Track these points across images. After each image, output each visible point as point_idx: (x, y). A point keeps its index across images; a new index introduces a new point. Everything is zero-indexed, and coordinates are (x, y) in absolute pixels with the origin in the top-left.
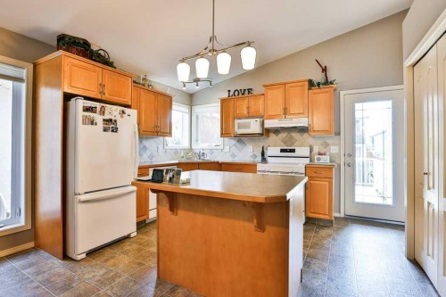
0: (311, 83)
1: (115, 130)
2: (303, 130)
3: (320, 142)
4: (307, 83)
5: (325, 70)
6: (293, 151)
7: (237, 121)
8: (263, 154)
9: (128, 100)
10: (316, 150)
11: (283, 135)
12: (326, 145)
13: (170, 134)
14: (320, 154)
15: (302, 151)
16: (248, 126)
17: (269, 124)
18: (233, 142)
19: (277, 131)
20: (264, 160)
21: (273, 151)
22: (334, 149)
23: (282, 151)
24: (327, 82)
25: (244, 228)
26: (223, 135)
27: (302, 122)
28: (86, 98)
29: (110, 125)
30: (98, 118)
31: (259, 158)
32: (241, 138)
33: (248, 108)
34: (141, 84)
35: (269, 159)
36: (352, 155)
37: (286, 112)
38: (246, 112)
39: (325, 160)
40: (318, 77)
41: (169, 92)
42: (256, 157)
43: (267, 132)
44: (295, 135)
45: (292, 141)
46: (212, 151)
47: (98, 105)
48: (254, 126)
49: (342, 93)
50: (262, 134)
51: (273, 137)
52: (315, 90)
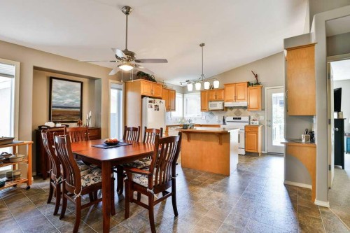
0: (249, 84)
1: (158, 110)
2: (245, 108)
3: (254, 114)
4: (246, 84)
5: (256, 76)
6: (240, 119)
7: (210, 103)
8: (224, 120)
9: (160, 96)
10: (252, 118)
11: (234, 110)
12: (258, 115)
13: (175, 110)
14: (254, 120)
15: (245, 118)
16: (216, 105)
17: (227, 104)
18: (208, 114)
19: (231, 108)
20: (224, 123)
21: (229, 118)
22: (262, 118)
23: (234, 119)
24: (257, 84)
25: (214, 144)
26: (202, 110)
27: (244, 104)
28: (150, 97)
29: (157, 108)
30: (153, 105)
31: (222, 122)
32: (212, 112)
33: (216, 96)
34: (164, 87)
35: (227, 123)
36: (270, 121)
37: (236, 98)
38: (214, 98)
39: (257, 123)
40: (253, 80)
41: (174, 89)
42: (220, 122)
43: (225, 109)
44: (241, 110)
45: (239, 113)
46: (195, 119)
47: (153, 99)
48: (219, 106)
49: (266, 89)
50: (223, 110)
51: (229, 111)
52: (251, 87)
